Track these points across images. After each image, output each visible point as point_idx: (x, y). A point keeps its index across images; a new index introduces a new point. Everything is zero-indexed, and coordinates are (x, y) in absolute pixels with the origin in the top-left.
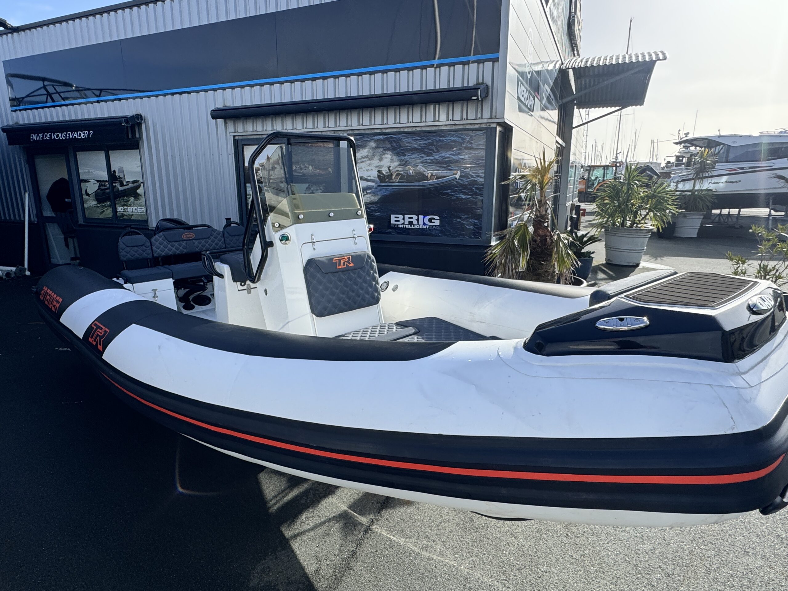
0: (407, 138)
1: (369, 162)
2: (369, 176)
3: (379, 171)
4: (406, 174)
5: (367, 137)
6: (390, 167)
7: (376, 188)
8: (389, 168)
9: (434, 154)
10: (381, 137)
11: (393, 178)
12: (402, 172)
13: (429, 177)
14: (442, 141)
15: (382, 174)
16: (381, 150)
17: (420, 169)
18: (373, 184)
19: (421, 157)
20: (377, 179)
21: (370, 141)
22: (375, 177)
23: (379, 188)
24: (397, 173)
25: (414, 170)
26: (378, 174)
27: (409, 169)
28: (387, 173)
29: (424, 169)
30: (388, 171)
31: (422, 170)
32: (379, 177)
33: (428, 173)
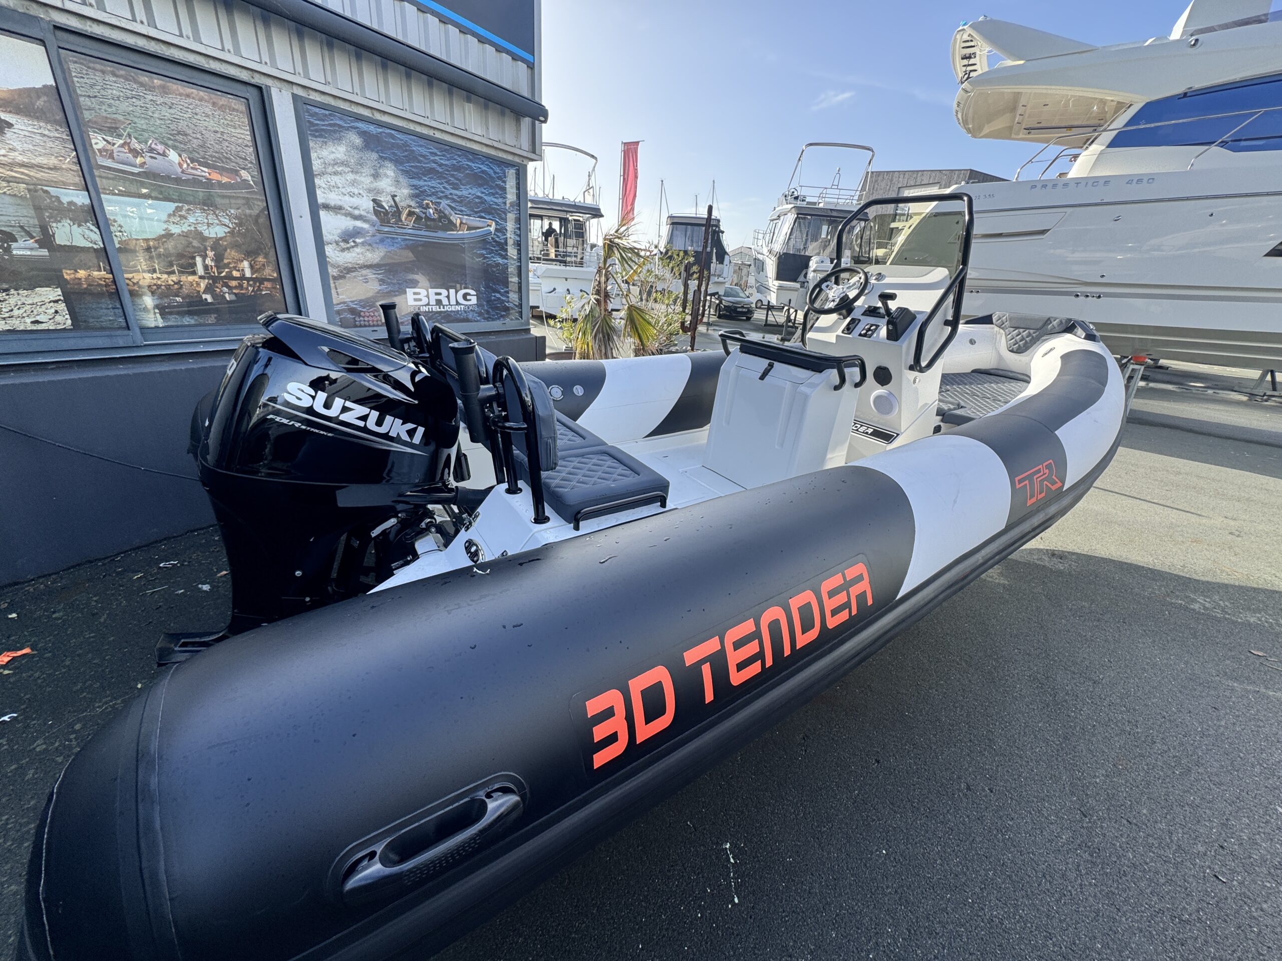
0: (418, 146)
1: (350, 177)
2: (355, 208)
3: (374, 201)
4: (424, 216)
5: (341, 119)
6: (396, 196)
7: (373, 236)
8: (394, 196)
9: (462, 187)
10: (372, 128)
11: (403, 219)
12: (417, 210)
13: (458, 225)
14: (470, 167)
15: (383, 207)
16: (375, 156)
17: (444, 208)
18: (365, 226)
19: (444, 187)
20: (374, 218)
21: (348, 129)
22: (368, 213)
24: (409, 211)
25: (436, 210)
26: (374, 207)
27: (428, 207)
28: (391, 206)
29: (450, 210)
30: (393, 203)
31: (448, 211)
32: (376, 213)
33: (456, 219)
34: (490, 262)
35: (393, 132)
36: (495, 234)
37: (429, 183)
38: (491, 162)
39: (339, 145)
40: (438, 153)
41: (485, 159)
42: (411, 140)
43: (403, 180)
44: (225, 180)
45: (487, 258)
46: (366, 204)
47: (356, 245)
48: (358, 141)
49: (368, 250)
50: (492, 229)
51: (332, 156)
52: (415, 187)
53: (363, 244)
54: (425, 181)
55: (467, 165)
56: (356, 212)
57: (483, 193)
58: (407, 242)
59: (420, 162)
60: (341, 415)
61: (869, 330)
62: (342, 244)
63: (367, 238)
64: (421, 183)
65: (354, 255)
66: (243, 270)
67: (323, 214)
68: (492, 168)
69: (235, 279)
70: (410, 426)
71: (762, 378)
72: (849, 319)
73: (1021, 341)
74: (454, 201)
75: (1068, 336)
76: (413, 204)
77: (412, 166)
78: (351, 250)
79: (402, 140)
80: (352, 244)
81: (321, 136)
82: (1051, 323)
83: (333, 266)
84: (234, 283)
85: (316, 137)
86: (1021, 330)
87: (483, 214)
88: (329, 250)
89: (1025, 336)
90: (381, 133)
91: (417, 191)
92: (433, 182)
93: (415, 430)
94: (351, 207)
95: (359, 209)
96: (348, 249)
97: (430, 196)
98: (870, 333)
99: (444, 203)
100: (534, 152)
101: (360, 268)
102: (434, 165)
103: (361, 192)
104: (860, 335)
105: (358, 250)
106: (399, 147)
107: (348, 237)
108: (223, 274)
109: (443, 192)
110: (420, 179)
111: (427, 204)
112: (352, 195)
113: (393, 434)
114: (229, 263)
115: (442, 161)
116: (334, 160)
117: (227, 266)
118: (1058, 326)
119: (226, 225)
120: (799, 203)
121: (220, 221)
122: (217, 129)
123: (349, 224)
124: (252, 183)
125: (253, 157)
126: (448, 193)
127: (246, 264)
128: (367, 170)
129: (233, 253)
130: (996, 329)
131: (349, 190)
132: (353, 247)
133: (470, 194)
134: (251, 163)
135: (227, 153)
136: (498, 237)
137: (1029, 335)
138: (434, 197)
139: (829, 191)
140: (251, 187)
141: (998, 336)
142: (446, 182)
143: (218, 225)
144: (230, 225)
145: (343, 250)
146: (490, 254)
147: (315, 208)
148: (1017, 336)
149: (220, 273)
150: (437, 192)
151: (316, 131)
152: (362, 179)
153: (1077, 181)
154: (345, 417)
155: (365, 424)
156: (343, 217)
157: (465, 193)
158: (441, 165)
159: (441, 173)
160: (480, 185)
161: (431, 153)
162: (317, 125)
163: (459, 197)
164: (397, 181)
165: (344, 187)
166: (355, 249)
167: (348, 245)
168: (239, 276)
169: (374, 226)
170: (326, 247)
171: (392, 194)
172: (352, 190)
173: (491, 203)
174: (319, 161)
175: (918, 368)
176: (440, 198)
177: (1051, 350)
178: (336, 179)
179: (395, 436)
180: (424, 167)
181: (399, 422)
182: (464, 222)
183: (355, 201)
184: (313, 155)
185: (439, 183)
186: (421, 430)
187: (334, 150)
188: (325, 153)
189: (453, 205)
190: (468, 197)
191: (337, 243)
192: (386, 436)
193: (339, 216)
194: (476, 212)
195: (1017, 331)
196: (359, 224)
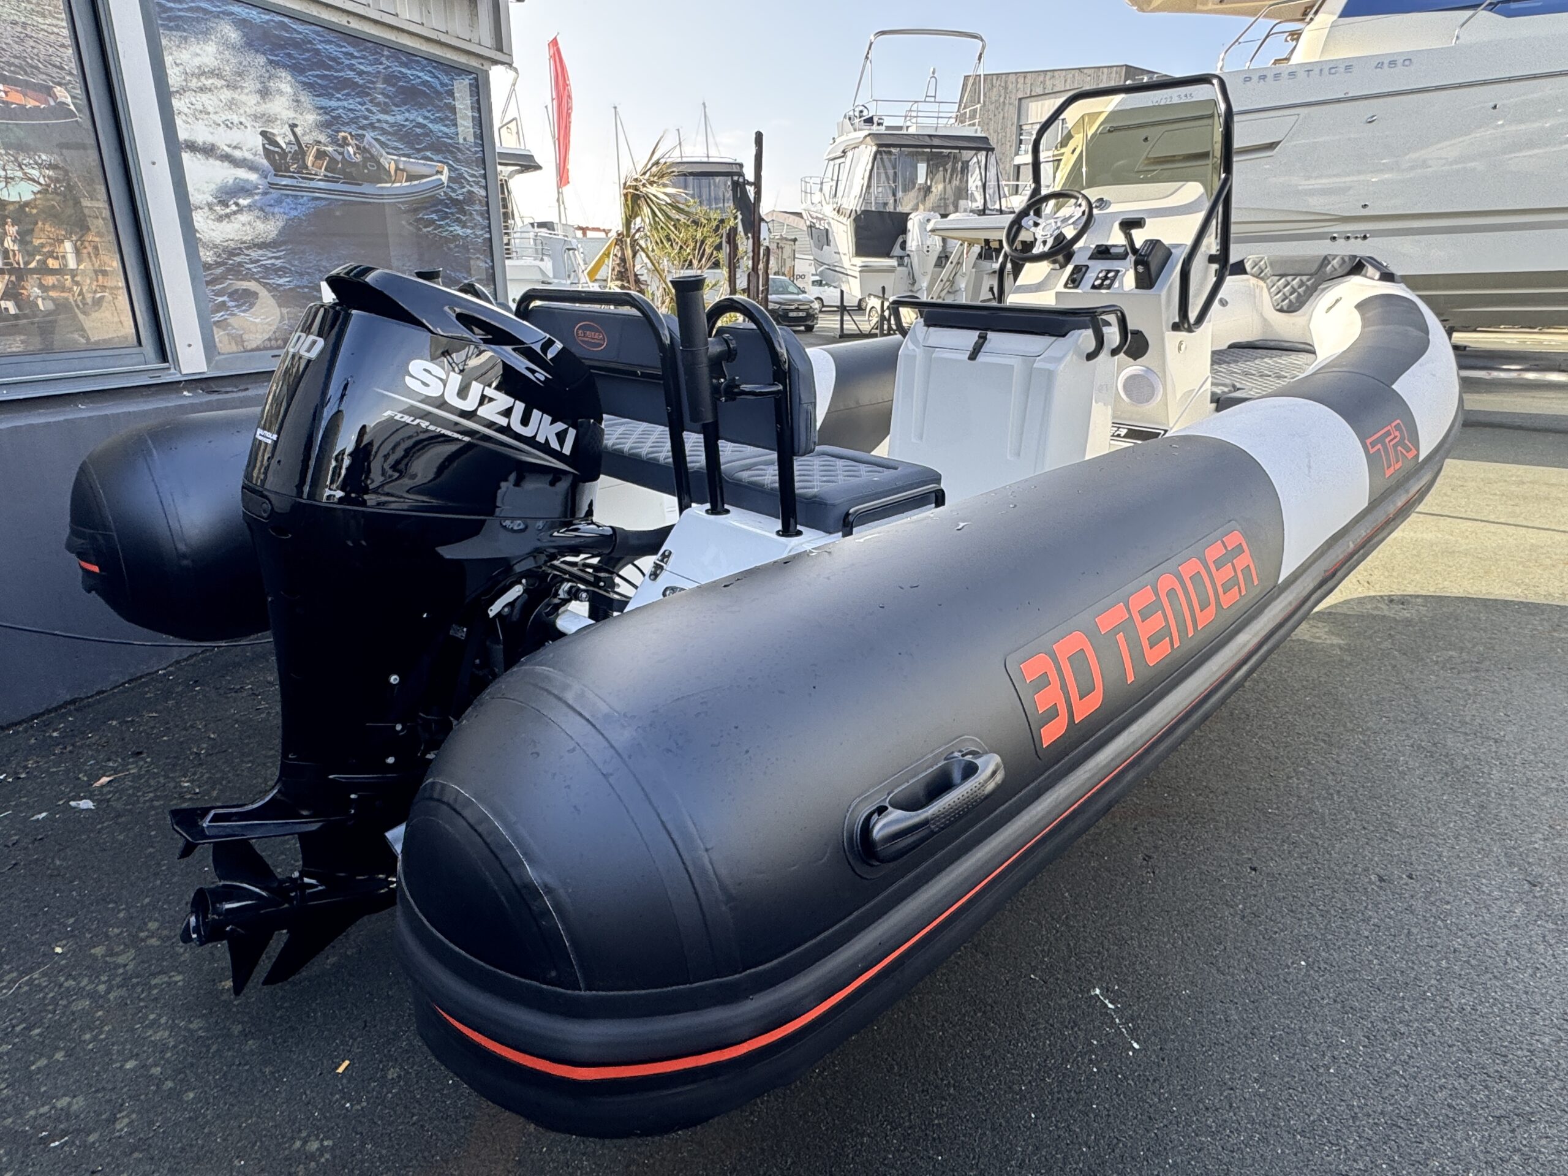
1: (226, 95)
2: (235, 147)
3: (264, 134)
4: (339, 158)
6: (296, 126)
7: (265, 193)
8: (293, 126)
9: (394, 108)
11: (309, 164)
12: (330, 149)
13: (392, 172)
14: (405, 76)
15: (277, 145)
16: (261, 60)
17: (370, 144)
18: (253, 177)
19: (368, 110)
20: (265, 162)
23: (275, 194)
24: (318, 150)
25: (358, 147)
26: (264, 145)
27: (345, 143)
28: (289, 143)
29: (378, 146)
30: (292, 138)
31: (376, 149)
32: (268, 153)
33: (389, 162)
34: (445, 234)
35: (286, 20)
36: (448, 187)
37: (345, 104)
38: (434, 67)
39: (205, 42)
40: (356, 54)
41: (425, 62)
42: (314, 32)
43: (305, 98)
44: (31, 103)
45: (440, 226)
46: (251, 143)
47: (240, 210)
48: (234, 35)
49: (258, 217)
50: (444, 178)
51: (197, 61)
52: (324, 110)
53: (250, 207)
54: (339, 99)
55: (400, 72)
56: (237, 154)
57: (426, 118)
58: (317, 202)
59: (329, 68)
60: (480, 409)
61: (1106, 278)
62: (218, 208)
63: (257, 197)
64: (333, 103)
65: (237, 226)
66: (64, 257)
67: (186, 156)
68: (438, 78)
69: (53, 272)
70: (560, 426)
71: (973, 356)
72: (1070, 268)
73: (1291, 294)
74: (384, 132)
75: (1356, 279)
76: (322, 138)
77: (317, 76)
78: (232, 218)
79: (301, 33)
80: (234, 208)
81: (178, 28)
82: (1329, 263)
83: (205, 246)
84: (50, 280)
85: (170, 29)
86: (1290, 278)
87: (428, 154)
88: (199, 219)
89: (1296, 287)
90: (267, 22)
91: (328, 117)
92: (351, 101)
93: (565, 431)
94: (229, 146)
95: (241, 149)
96: (228, 216)
97: (348, 124)
98: (1107, 282)
99: (369, 135)
100: (500, 49)
101: (248, 248)
102: (351, 74)
103: (243, 120)
104: (1094, 287)
105: (243, 218)
106: (297, 45)
107: (227, 195)
108: (33, 265)
109: (366, 118)
110: (331, 97)
111: (345, 138)
112: (229, 125)
113: (541, 439)
114: (43, 245)
115: (362, 67)
116: (199, 67)
117: (38, 250)
118: (1341, 266)
119: (34, 180)
120: (875, 129)
121: (25, 174)
122: (16, 18)
123: (228, 174)
124: (72, 107)
125: (73, 65)
126: (374, 118)
127: (68, 246)
128: (250, 84)
129: (47, 227)
130: (1253, 281)
131: (224, 118)
132: (235, 213)
133: (407, 120)
134: (71, 74)
135: (32, 59)
136: (454, 191)
137: (1302, 284)
138: (354, 126)
139: (922, 106)
140: (71, 114)
141: (1257, 291)
142: (371, 101)
143: (22, 179)
144: (42, 181)
145: (220, 219)
146: (443, 219)
147: (174, 147)
148: (1285, 286)
149: (26, 263)
150: (358, 117)
151: (170, 19)
152: (243, 98)
153: (1309, 69)
154: (486, 412)
155: (509, 424)
156: (218, 163)
157: (400, 118)
158: (361, 73)
159: (361, 86)
160: (421, 106)
161: (346, 54)
162: (171, 9)
163: (392, 125)
164: (297, 101)
165: (216, 113)
166: (239, 216)
167: (228, 211)
168: (57, 267)
169: (266, 177)
170: (193, 214)
171: (291, 122)
172: (229, 117)
173: (440, 134)
174: (176, 70)
175: (1186, 326)
176: (363, 128)
177: (1337, 301)
178: (204, 98)
179: (543, 441)
180: (336, 78)
181: (547, 418)
182: (401, 166)
183: (235, 136)
184: (168, 60)
185: (359, 103)
186: (572, 433)
187: (198, 51)
188: (184, 56)
189: (382, 139)
190: (404, 126)
191: (210, 206)
192: (531, 441)
193: (211, 161)
194: (419, 150)
195: (1283, 280)
196: (243, 174)
